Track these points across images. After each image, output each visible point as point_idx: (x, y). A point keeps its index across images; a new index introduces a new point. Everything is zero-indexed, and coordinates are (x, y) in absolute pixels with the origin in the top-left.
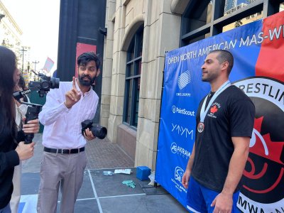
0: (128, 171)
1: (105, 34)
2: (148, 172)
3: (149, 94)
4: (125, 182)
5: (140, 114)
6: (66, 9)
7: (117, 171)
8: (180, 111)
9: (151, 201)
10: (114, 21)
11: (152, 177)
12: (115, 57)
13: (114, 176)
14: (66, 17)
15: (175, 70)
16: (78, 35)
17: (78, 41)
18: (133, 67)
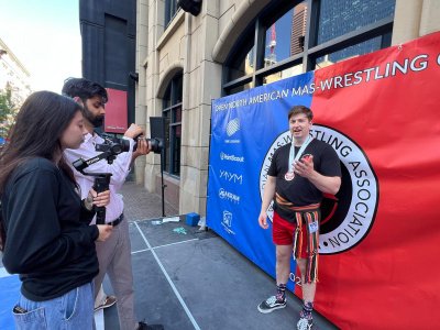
0: (177, 219)
1: (136, 79)
2: (197, 218)
3: (192, 142)
4: (177, 230)
5: (182, 162)
6: (89, 50)
7: (165, 220)
8: (228, 158)
9: (205, 245)
10: (146, 67)
11: (202, 224)
12: (149, 104)
13: (163, 225)
14: (90, 59)
15: (224, 117)
16: (105, 79)
17: (106, 85)
18: (171, 114)
